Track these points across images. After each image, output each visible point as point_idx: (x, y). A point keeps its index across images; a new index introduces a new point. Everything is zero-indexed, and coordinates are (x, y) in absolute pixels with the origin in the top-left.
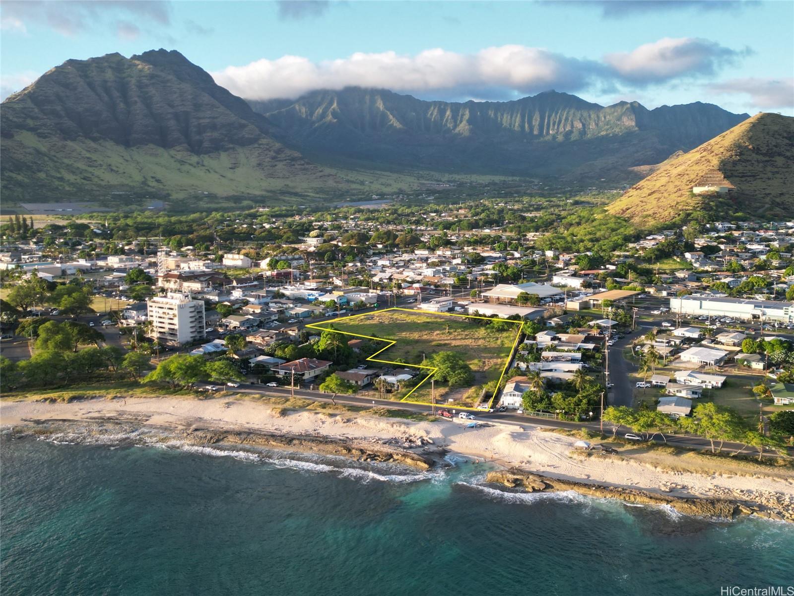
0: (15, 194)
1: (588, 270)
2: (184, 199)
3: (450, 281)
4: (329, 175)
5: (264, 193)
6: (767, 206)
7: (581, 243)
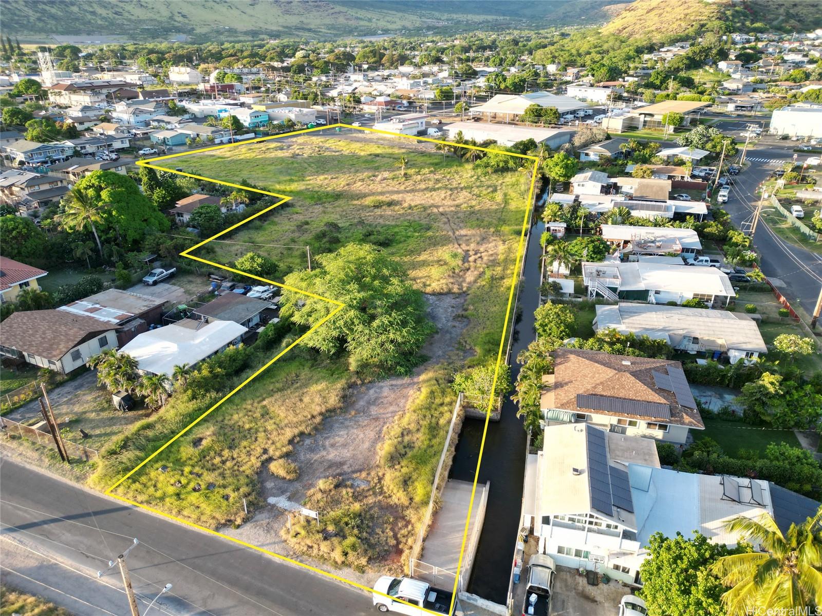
0: (49, 26)
1: (607, 81)
2: (206, 34)
3: (431, 94)
4: (339, 13)
5: (281, 29)
6: (781, 18)
7: (588, 56)
